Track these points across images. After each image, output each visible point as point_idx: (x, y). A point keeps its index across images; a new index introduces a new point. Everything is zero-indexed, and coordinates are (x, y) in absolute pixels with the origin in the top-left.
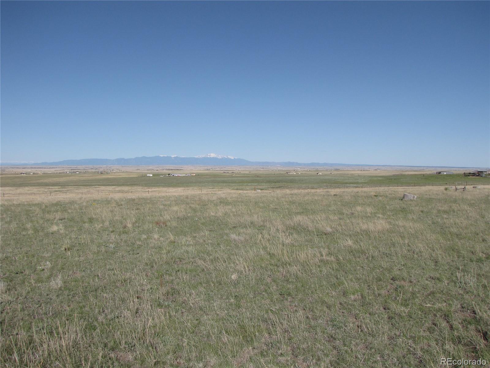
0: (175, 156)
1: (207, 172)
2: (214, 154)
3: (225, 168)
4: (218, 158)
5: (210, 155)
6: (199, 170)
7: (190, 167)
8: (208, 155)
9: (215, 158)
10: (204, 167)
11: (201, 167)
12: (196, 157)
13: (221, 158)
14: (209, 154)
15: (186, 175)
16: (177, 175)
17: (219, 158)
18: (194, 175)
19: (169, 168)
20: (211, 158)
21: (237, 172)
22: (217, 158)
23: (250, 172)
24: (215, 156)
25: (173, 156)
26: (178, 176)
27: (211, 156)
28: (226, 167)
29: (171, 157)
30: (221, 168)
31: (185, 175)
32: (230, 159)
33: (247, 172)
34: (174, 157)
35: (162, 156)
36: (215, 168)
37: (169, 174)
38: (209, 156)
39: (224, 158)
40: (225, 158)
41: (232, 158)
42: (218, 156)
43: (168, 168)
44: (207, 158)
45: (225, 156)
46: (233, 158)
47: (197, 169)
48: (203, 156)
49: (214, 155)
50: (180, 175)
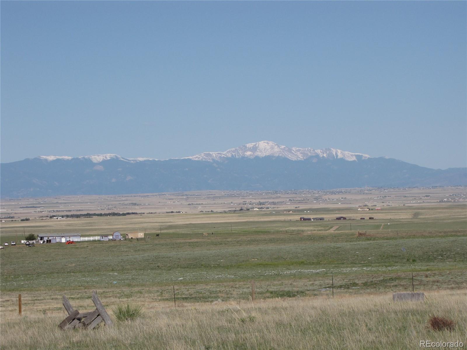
0: (108, 156)
1: (234, 219)
2: (271, 143)
3: (316, 199)
4: (290, 156)
5: (254, 149)
6: (207, 213)
7: (169, 202)
8: (246, 149)
9: (278, 157)
10: (230, 200)
11: (215, 198)
12: (195, 157)
13: (301, 157)
14: (250, 145)
15: (102, 236)
16: (64, 240)
17: (294, 158)
18: (141, 235)
19: (79, 207)
20: (257, 158)
21: (358, 216)
22: (286, 160)
23: (416, 215)
24: (276, 149)
25: (97, 158)
26: (69, 242)
27: (258, 154)
28: (325, 197)
29: (89, 163)
30: (300, 202)
31: (97, 238)
32: (342, 160)
33: (405, 216)
34: (104, 163)
35: (51, 158)
36: (274, 203)
37: (31, 238)
38: (248, 153)
39: (315, 160)
40: (317, 156)
41: (350, 156)
42: (290, 151)
43: (74, 208)
44: (244, 159)
45: (319, 151)
46: (354, 158)
47: (200, 208)
48: (226, 153)
49: (272, 148)
50: (76, 239)
